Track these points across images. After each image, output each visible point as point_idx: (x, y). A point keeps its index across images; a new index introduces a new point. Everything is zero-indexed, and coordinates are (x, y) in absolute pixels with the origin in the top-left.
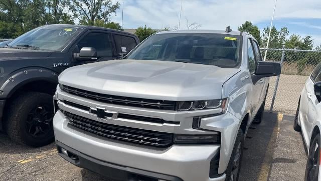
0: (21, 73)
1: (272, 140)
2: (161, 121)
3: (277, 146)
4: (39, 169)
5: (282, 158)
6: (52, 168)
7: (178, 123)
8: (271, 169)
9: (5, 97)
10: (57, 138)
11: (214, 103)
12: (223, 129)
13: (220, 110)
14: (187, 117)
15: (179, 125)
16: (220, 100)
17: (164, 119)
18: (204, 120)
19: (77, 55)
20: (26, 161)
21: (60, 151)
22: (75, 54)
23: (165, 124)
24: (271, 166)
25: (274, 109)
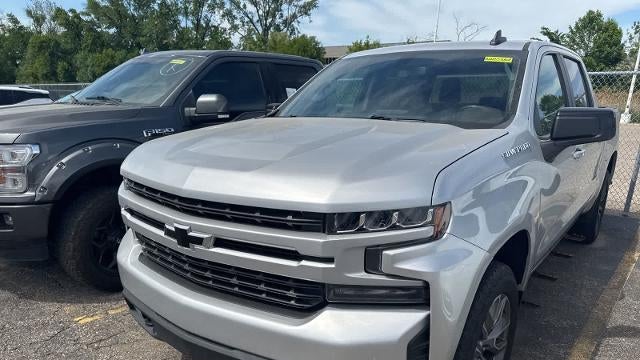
0: (80, 151)
2: (294, 255)
3: (623, 297)
4: (107, 336)
5: (629, 327)
6: (132, 334)
7: (330, 260)
9: (50, 199)
11: (411, 216)
13: (429, 231)
14: (350, 248)
15: (333, 266)
16: (427, 208)
17: (302, 252)
18: (388, 255)
19: (190, 111)
20: (89, 320)
21: (132, 307)
22: (187, 109)
23: (304, 263)
24: (598, 345)
25: (633, 208)
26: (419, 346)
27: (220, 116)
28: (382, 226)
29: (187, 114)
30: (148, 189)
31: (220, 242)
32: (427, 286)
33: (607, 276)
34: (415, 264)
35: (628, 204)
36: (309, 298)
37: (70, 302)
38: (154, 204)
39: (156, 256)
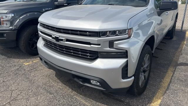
0: (25, 15)
1: (179, 50)
2: (89, 44)
3: (182, 54)
4: (33, 68)
5: (184, 63)
6: (41, 68)
7: (99, 45)
8: (175, 71)
9: (17, 29)
10: (39, 53)
11: (122, 32)
12: (129, 48)
13: (127, 36)
14: (105, 41)
15: (100, 46)
16: (126, 30)
17: (91, 43)
18: (115, 43)
19: (56, 3)
20: (28, 64)
21: (41, 59)
22: (55, 3)
23: (92, 46)
24: (176, 69)
25: (183, 29)
26: (125, 69)
27: (65, 5)
28: (114, 35)
29: (55, 4)
30: (47, 25)
31: (68, 40)
32: (127, 52)
33: (177, 49)
34: (123, 45)
35: (182, 27)
36: (94, 56)
37: (22, 59)
38: (49, 30)
39: (48, 44)
